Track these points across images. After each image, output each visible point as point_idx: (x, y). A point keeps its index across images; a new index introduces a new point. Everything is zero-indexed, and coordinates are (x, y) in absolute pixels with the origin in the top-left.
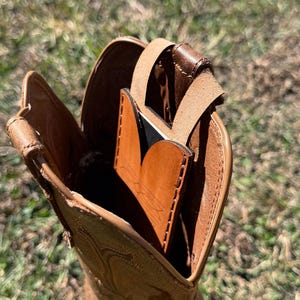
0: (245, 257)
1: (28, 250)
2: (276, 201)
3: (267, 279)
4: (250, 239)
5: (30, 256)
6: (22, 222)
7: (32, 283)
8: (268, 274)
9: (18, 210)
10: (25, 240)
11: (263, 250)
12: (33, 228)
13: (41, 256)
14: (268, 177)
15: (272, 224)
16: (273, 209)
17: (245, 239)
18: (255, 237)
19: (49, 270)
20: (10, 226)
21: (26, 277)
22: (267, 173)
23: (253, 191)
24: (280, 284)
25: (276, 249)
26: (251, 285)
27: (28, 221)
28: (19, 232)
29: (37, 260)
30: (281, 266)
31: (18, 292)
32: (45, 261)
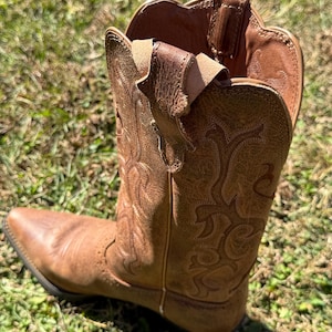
0: (285, 202)
1: (92, 176)
2: (322, 158)
3: (302, 222)
4: (292, 188)
5: (93, 182)
6: (88, 155)
7: (94, 203)
8: (304, 218)
9: (86, 145)
10: (91, 169)
11: (303, 198)
12: (96, 161)
13: (102, 184)
14: (320, 138)
15: (315, 178)
16: (318, 165)
17: (287, 187)
18: (297, 187)
19: (109, 195)
20: (78, 157)
21: (90, 197)
22: (319, 135)
23: (302, 148)
24: (314, 227)
25: (315, 198)
26: (287, 226)
27: (93, 155)
28: (85, 162)
29: (99, 186)
30: (318, 213)
31: (82, 208)
32: (106, 187)
